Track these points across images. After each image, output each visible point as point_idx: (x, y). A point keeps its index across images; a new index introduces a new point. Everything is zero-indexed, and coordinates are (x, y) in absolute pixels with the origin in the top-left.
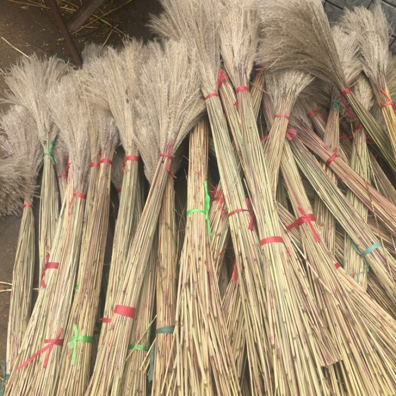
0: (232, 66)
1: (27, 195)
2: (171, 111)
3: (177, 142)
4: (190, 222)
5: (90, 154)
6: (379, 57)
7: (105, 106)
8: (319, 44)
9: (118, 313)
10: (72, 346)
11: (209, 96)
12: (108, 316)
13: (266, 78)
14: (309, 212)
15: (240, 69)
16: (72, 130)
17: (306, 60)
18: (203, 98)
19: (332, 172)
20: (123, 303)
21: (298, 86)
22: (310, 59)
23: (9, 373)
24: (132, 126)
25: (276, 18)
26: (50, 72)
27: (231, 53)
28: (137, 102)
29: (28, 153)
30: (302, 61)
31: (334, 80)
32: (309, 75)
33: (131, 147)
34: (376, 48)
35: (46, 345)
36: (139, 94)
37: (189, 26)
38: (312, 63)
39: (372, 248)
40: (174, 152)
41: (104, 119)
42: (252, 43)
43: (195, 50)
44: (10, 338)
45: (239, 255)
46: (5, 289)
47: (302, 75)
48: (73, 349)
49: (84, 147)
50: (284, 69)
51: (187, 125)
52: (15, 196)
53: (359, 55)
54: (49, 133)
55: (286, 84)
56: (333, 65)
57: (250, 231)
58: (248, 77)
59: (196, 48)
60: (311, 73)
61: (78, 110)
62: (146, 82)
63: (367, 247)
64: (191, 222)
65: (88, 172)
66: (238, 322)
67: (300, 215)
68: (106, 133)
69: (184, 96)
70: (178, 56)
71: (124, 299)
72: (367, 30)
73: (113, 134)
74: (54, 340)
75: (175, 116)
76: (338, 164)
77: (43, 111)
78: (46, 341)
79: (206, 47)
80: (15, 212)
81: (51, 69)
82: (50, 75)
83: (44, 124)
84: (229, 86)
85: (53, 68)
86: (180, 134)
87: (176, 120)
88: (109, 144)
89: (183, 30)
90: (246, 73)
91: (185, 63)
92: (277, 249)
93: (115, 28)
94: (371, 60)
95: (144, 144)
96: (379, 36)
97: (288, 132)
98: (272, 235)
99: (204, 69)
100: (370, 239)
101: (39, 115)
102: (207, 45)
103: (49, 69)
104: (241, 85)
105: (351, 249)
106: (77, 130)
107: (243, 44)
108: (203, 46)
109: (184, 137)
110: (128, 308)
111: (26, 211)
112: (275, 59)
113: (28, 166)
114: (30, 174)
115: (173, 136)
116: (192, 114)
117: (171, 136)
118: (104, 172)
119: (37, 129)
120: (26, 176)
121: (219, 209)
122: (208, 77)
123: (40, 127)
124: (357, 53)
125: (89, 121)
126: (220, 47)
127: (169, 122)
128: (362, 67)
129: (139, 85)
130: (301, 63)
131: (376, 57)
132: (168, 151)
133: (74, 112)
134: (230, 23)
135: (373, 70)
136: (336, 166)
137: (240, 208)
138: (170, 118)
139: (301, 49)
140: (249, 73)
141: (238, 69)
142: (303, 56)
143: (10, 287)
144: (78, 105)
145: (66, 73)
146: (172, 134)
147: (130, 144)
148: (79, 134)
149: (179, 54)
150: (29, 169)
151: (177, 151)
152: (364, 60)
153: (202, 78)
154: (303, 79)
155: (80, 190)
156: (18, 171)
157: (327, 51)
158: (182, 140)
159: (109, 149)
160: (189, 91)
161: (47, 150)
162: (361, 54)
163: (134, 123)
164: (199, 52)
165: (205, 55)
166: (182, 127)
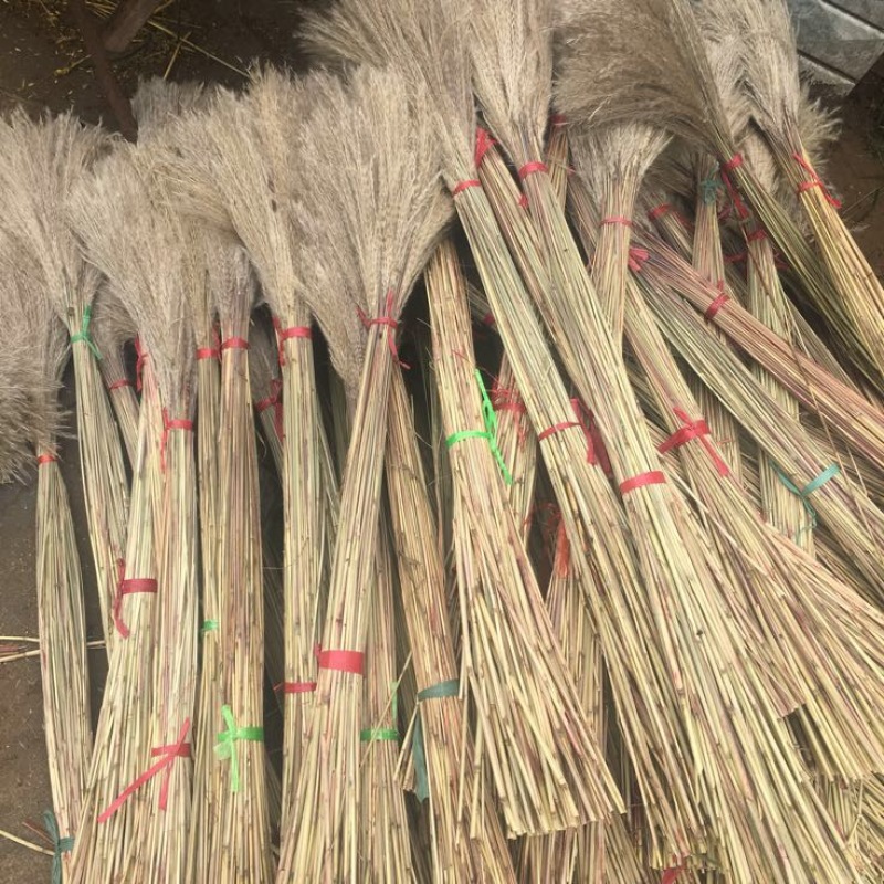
0: (508, 121)
1: (43, 434)
2: (384, 224)
3: (404, 291)
4: (460, 459)
5: (193, 331)
6: (783, 88)
7: (220, 219)
8: (684, 65)
9: (332, 668)
10: (226, 753)
11: (461, 188)
12: (299, 677)
13: (572, 142)
14: (696, 416)
15: (524, 126)
16: (146, 280)
17: (660, 100)
18: (446, 191)
19: (718, 329)
20: (339, 645)
21: (643, 157)
22: (668, 99)
23: (67, 835)
24: (290, 261)
25: (598, 14)
26: (65, 149)
27: (500, 92)
28: (299, 207)
29: (33, 339)
30: (653, 103)
31: (711, 139)
32: (663, 134)
33: (293, 309)
34: (775, 69)
35: (156, 760)
36: (300, 190)
37: (405, 36)
38: (671, 105)
39: (823, 479)
40: (399, 312)
41: (221, 249)
42: (542, 69)
43: (423, 86)
44: (57, 758)
45: (575, 520)
46: (20, 651)
47: (649, 133)
48: (229, 759)
49: (179, 316)
50: (612, 122)
51: (421, 253)
52: (14, 439)
53: (744, 86)
54: (77, 289)
55: (619, 154)
56: (709, 110)
57: (591, 466)
58: (541, 142)
59: (424, 83)
60: (666, 127)
61: (154, 234)
62: (316, 163)
63: (812, 477)
64: (464, 460)
65: (194, 372)
66: (583, 657)
67: (681, 425)
68: (229, 281)
69: (411, 190)
70: (387, 102)
71: (340, 636)
72: (753, 31)
73: (244, 283)
74: (174, 746)
75: (395, 233)
76: (731, 314)
77: (58, 240)
78: (155, 752)
79: (445, 81)
80: (17, 477)
81: (66, 142)
82: (65, 156)
83: (64, 270)
84: (500, 163)
85: (71, 139)
86: (408, 273)
87: (396, 242)
88: (237, 304)
89: (391, 45)
90: (535, 134)
91: (405, 116)
92: (660, 496)
93: (184, 40)
94: (767, 93)
95: (325, 300)
96: (778, 45)
97: (631, 255)
98: (646, 469)
99: (444, 128)
100: (816, 461)
101: (50, 248)
102: (448, 76)
103: (60, 143)
104: (530, 160)
105: (777, 486)
106: (157, 279)
107: (524, 71)
108: (440, 79)
109: (416, 278)
110: (353, 653)
111: (46, 473)
112: (599, 100)
113: (36, 368)
114: (44, 386)
115: (394, 278)
116: (430, 227)
117: (389, 278)
118: (235, 369)
119: (45, 282)
120: (37, 391)
121: (511, 426)
122: (455, 145)
123: (52, 276)
124: (739, 81)
125: (184, 255)
126: (473, 80)
127: (382, 249)
128: (750, 110)
129: (298, 170)
130: (651, 106)
131: (777, 88)
132: (387, 312)
133: (146, 238)
134: (492, 27)
135: (773, 114)
136: (729, 318)
137: (564, 420)
138: (384, 240)
139: (650, 78)
140: (541, 131)
141: (520, 126)
142: (652, 91)
143: (36, 646)
144: (153, 220)
145: (107, 150)
146: (390, 275)
147: (291, 303)
148: (163, 288)
149: (389, 97)
150: (40, 374)
151: (404, 310)
152: (753, 94)
153: (442, 148)
154: (651, 140)
155: (179, 413)
156: (17, 382)
157: (698, 79)
158: (412, 285)
159: (239, 316)
160: (419, 178)
161: (77, 329)
162: (745, 83)
163: (295, 256)
164: (433, 92)
165: (446, 97)
166: (412, 258)
